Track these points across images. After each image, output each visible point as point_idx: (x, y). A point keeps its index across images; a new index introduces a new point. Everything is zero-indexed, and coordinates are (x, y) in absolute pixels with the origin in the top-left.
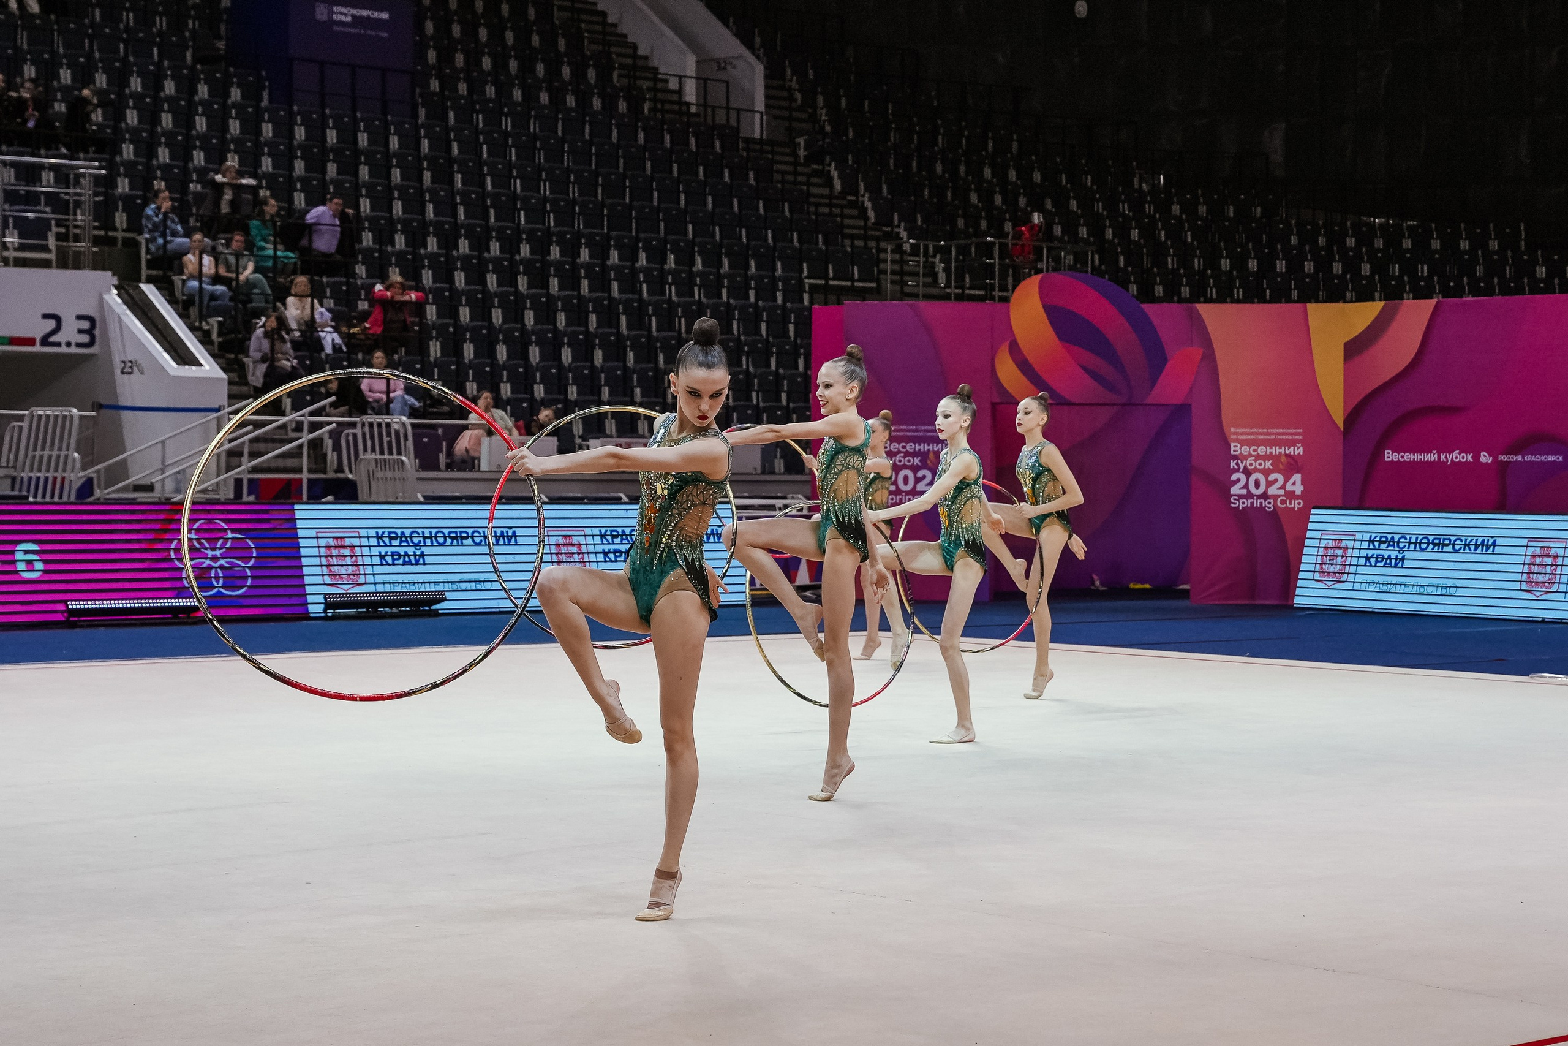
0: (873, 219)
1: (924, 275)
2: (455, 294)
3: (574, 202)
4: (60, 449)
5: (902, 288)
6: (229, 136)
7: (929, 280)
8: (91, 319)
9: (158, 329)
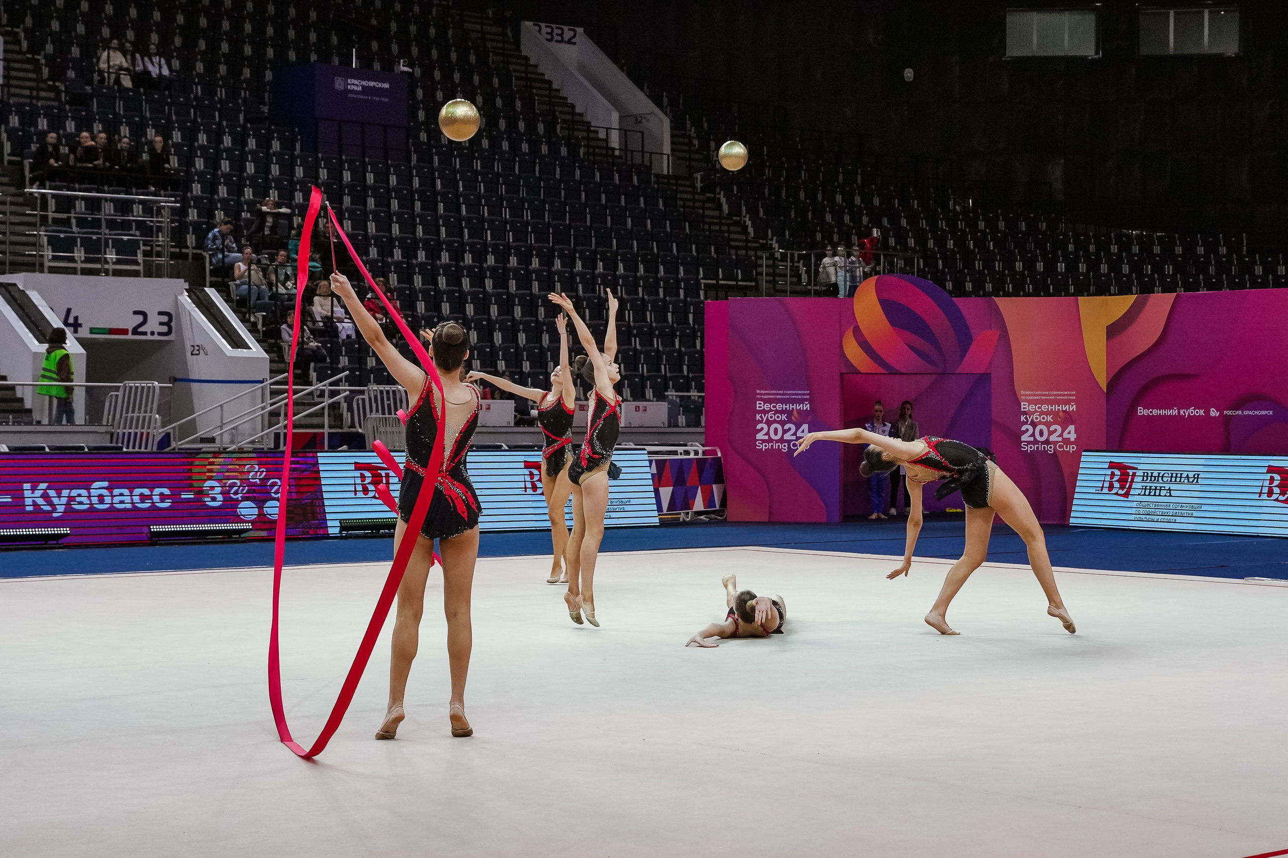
0: (752, 234)
1: (791, 276)
2: (439, 293)
3: (528, 223)
4: (146, 412)
5: (774, 286)
6: (270, 177)
7: (795, 280)
8: (169, 315)
9: (218, 322)
